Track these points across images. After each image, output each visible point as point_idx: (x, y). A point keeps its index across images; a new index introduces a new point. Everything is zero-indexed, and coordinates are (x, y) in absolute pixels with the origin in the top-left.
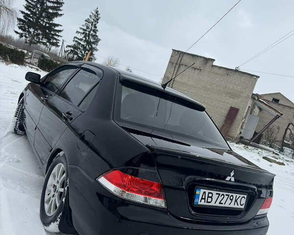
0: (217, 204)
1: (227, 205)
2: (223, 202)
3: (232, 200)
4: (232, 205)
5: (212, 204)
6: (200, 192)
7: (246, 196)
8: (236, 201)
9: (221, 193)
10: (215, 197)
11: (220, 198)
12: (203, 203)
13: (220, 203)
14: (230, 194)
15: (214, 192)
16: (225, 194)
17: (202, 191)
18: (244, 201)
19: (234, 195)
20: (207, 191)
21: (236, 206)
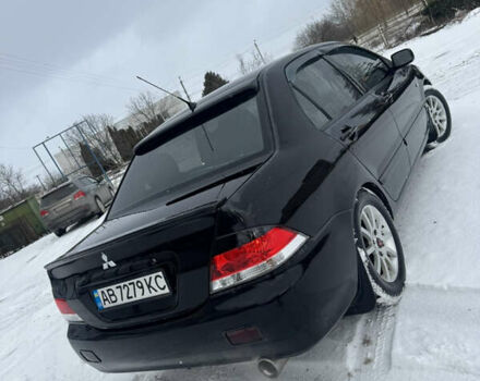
0: (126, 301)
1: (139, 297)
2: (131, 294)
3: (142, 287)
4: (147, 295)
5: (119, 302)
6: (98, 293)
8: (149, 286)
9: (122, 284)
10: (117, 292)
11: (125, 292)
12: (108, 305)
13: (128, 298)
14: (135, 281)
15: (113, 287)
16: (127, 283)
17: (99, 291)
18: (162, 282)
19: (141, 279)
20: (105, 289)
21: (154, 294)
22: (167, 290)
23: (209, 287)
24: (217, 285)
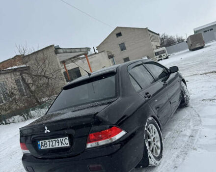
0: (51, 147)
1: (57, 146)
2: (54, 144)
3: (59, 142)
4: (60, 146)
5: (48, 147)
6: (40, 143)
7: (67, 138)
8: (62, 142)
9: (51, 140)
10: (48, 143)
11: (51, 143)
12: (43, 148)
13: (52, 146)
14: (56, 139)
15: (47, 141)
16: (53, 140)
17: (41, 142)
18: (67, 141)
19: (59, 139)
20: (43, 141)
21: (63, 146)
22: (68, 145)
23: (86, 146)
24: (89, 146)
